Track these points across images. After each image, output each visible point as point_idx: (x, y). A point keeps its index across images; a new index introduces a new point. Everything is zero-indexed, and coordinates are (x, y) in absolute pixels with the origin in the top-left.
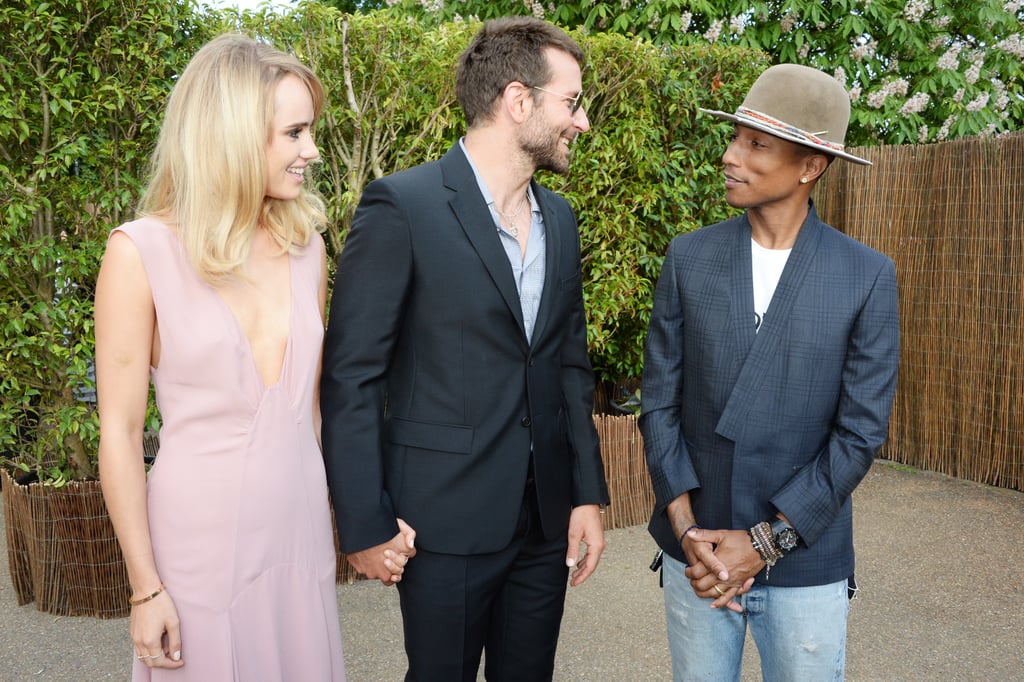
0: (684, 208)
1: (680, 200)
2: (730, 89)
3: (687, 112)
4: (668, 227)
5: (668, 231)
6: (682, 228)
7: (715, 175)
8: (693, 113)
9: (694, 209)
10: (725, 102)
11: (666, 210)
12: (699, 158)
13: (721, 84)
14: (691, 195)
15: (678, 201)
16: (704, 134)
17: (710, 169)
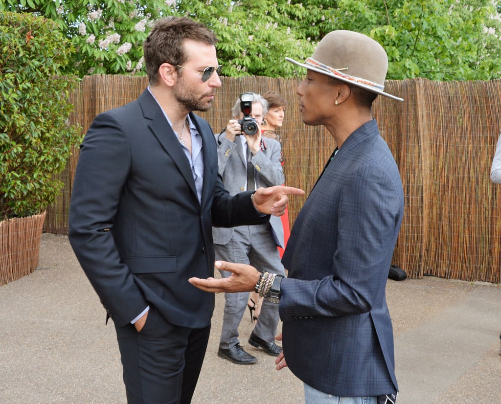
0: (15, 106)
1: (12, 102)
2: (38, 41)
3: (15, 52)
4: (6, 117)
5: (6, 119)
6: (14, 117)
7: (32, 89)
8: (18, 53)
9: (20, 107)
10: (36, 48)
11: (4, 107)
12: (22, 78)
13: (32, 37)
14: (18, 99)
15: (11, 102)
16: (24, 65)
17: (29, 85)
